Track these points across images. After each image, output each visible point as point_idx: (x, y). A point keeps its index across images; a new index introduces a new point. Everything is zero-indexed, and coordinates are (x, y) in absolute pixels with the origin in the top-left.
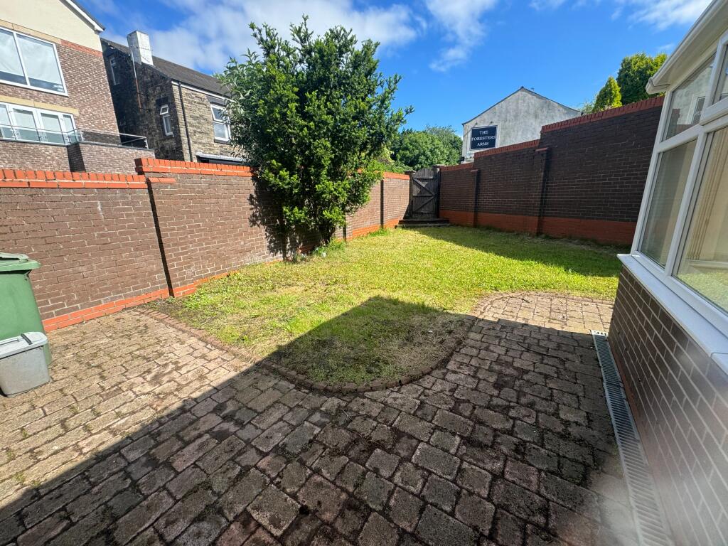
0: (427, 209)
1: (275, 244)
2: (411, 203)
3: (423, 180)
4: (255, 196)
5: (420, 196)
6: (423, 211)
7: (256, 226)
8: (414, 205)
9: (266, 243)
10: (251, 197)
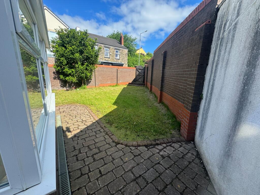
0: (141, 80)
1: (63, 85)
2: (136, 77)
3: (140, 69)
4: (55, 72)
5: (139, 75)
6: (139, 80)
7: (56, 80)
8: (137, 78)
9: (60, 85)
10: (54, 72)
